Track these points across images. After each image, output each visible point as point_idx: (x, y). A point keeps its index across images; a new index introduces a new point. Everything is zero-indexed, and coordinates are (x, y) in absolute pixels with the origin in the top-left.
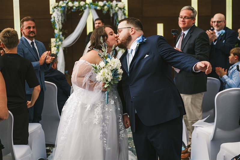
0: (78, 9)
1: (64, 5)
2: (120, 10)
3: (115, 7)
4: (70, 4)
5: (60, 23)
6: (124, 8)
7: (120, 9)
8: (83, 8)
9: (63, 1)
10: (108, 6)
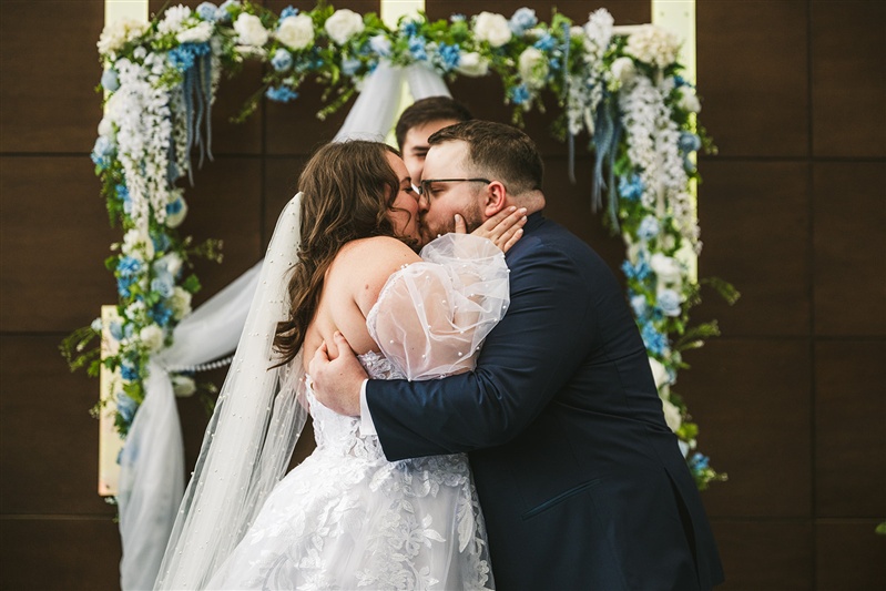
0: (312, 74)
1: (202, 32)
2: (644, 82)
3: (609, 60)
4: (249, 32)
5: (158, 171)
6: (671, 69)
7: (648, 70)
8: (349, 65)
9: (193, 9)
10: (549, 53)
